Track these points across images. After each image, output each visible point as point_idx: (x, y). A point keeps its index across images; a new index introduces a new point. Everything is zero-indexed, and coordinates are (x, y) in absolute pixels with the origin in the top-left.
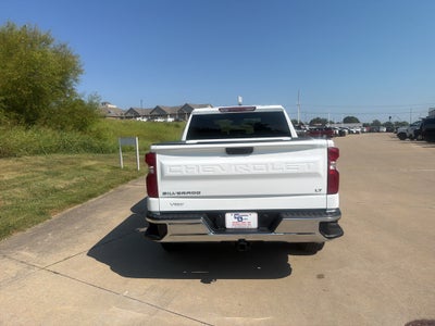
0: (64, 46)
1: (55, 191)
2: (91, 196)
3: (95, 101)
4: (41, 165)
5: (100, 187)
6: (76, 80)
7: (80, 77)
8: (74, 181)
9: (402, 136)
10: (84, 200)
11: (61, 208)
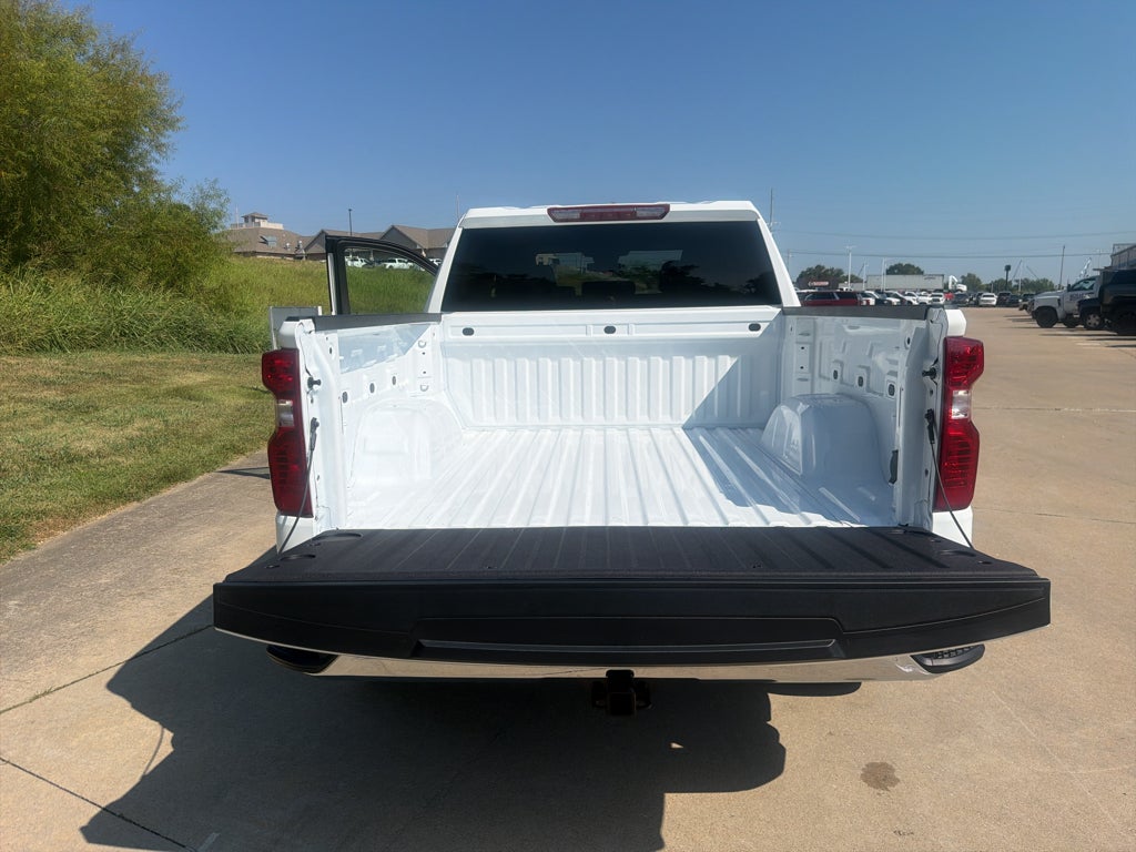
0: (123, 49)
1: (70, 458)
2: (171, 478)
3: (212, 205)
4: (48, 384)
5: (204, 451)
6: (159, 147)
7: (169, 138)
8: (131, 431)
9: (1046, 317)
10: (149, 489)
11: (72, 515)
